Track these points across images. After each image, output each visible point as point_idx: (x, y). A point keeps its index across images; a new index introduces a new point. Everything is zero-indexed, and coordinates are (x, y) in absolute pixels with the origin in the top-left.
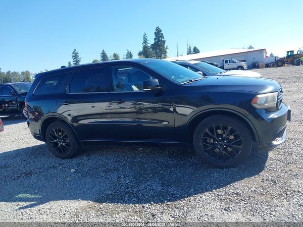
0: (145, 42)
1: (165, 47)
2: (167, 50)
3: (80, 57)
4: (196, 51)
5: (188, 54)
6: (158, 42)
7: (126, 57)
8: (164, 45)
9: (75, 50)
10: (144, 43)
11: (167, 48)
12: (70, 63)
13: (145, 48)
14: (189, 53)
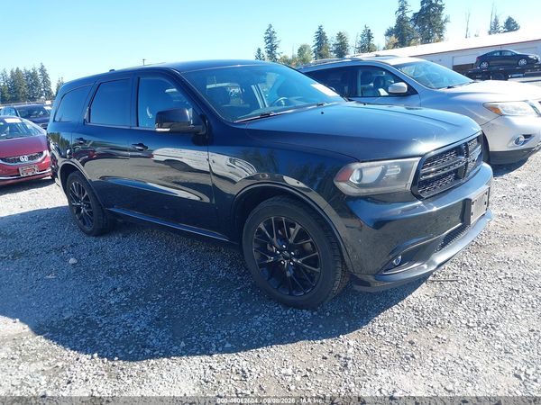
0: (402, 8)
1: (443, 18)
2: (447, 26)
3: (278, 39)
4: (511, 26)
5: (490, 33)
6: (429, 7)
7: (360, 39)
8: (439, 14)
9: (271, 26)
10: (400, 10)
11: (446, 21)
12: (259, 50)
13: (401, 21)
14: (494, 29)
